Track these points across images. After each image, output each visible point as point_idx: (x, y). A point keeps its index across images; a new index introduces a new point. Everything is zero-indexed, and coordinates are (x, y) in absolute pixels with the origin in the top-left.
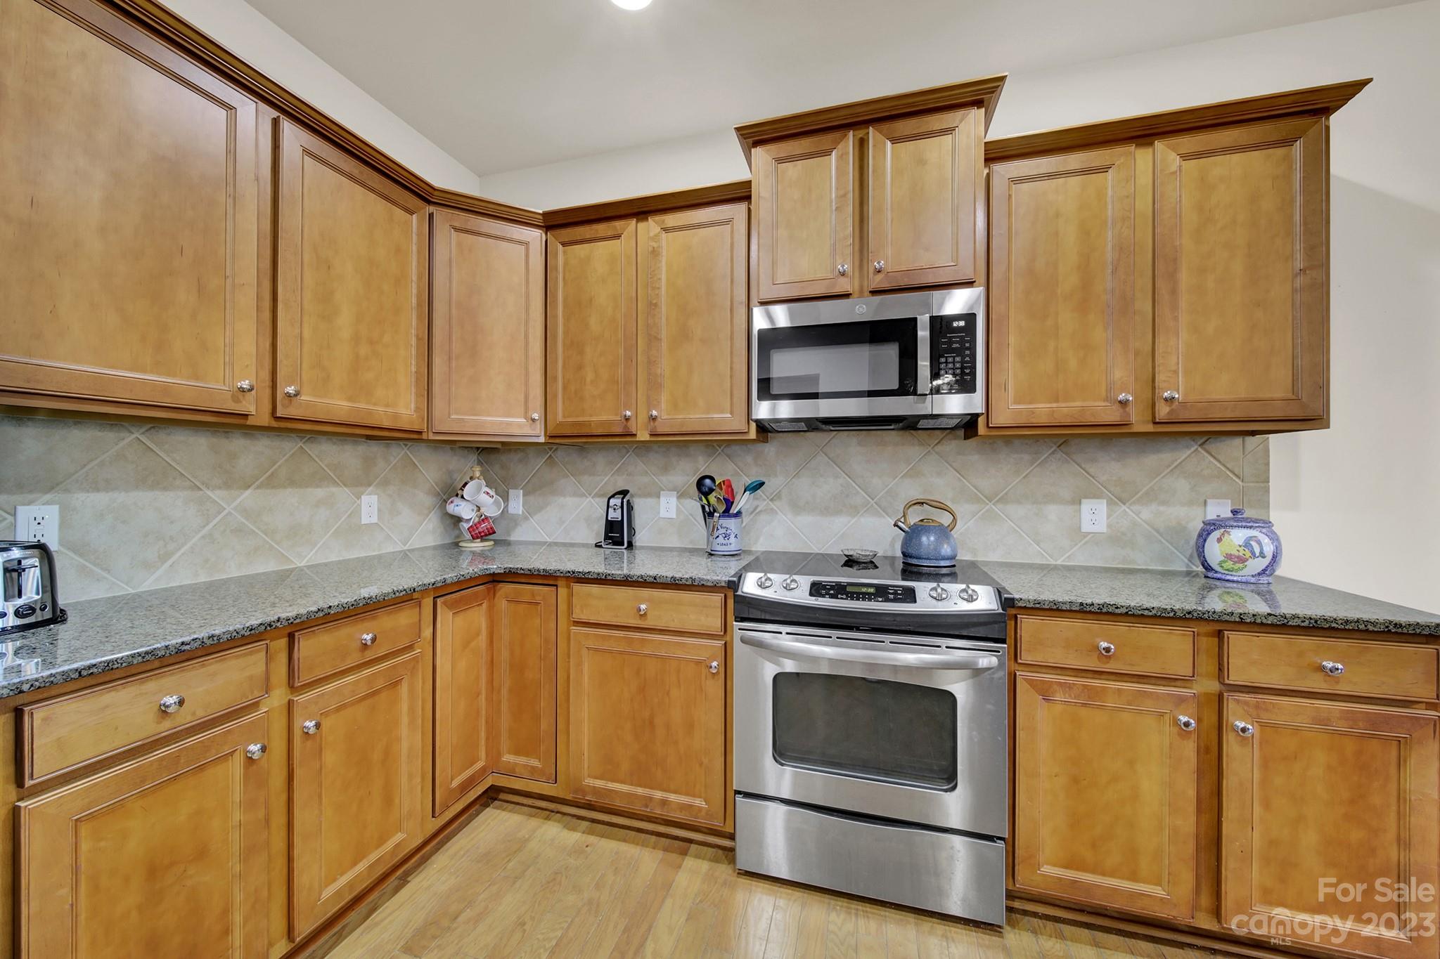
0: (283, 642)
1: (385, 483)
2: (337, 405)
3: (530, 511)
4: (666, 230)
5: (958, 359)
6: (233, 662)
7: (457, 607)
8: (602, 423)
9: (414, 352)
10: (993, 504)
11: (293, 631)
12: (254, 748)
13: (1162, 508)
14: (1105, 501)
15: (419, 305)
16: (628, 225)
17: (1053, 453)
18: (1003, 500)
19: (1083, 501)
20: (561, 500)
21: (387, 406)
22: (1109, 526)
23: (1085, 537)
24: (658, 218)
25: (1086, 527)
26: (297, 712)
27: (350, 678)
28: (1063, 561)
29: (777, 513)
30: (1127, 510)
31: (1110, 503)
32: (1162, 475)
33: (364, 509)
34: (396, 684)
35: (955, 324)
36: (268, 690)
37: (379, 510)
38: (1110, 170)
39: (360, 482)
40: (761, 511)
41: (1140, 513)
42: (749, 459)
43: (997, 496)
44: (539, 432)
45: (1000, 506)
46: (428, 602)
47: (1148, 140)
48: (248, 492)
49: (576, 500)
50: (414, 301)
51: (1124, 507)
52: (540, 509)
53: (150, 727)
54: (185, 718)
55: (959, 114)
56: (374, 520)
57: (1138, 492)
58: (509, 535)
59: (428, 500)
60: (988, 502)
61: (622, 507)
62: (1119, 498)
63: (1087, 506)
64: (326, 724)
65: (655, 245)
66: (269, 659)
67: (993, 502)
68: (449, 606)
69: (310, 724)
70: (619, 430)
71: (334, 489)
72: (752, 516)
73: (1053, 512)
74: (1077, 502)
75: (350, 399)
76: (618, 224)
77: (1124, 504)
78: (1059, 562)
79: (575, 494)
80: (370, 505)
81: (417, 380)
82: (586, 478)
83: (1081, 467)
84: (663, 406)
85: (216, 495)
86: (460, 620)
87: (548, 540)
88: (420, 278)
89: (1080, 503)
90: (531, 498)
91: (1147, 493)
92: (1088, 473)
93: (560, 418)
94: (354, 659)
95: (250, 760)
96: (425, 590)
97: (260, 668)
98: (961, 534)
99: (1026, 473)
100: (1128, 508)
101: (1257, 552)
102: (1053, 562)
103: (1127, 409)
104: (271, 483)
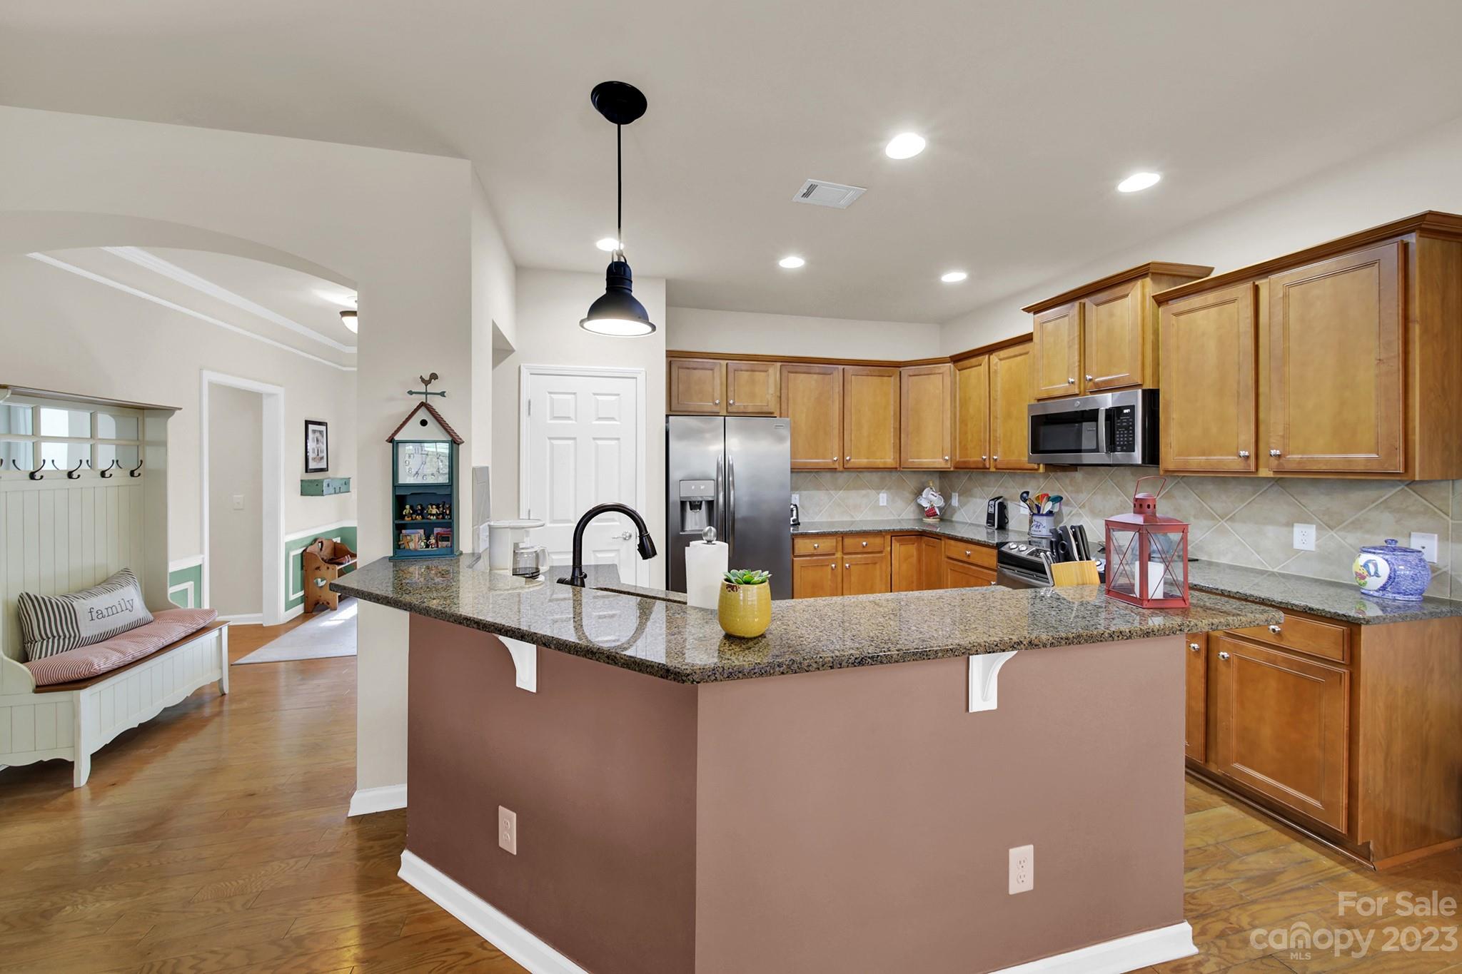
0: (841, 539)
1: (889, 489)
2: (863, 461)
3: (962, 504)
4: (1000, 360)
5: (1126, 432)
6: (829, 540)
7: (902, 543)
8: (975, 462)
9: (892, 434)
10: (1226, 522)
11: (843, 535)
12: (833, 565)
13: (1367, 536)
14: (1315, 526)
15: (895, 414)
16: (984, 358)
17: (1271, 486)
18: (1232, 519)
19: (1295, 524)
20: (974, 500)
21: (881, 459)
22: (1318, 546)
23: (1297, 553)
24: (997, 353)
25: (1297, 545)
26: (845, 561)
27: (859, 556)
28: (1279, 570)
29: (1082, 516)
30: (1335, 535)
31: (1319, 528)
32: (1368, 509)
33: (881, 500)
34: (875, 563)
35: (1125, 411)
36: (837, 551)
37: (887, 500)
38: (1236, 302)
39: (879, 488)
40: (1073, 515)
41: (1346, 538)
42: (1067, 481)
43: (1227, 516)
44: (950, 466)
45: (1229, 523)
46: (889, 537)
47: (1266, 275)
48: (841, 492)
49: (981, 500)
50: (892, 413)
51: (1333, 533)
52: (965, 504)
53: (812, 551)
54: (819, 552)
55: (1130, 285)
56: (885, 504)
57: (1344, 522)
58: (952, 517)
59: (911, 497)
60: (1220, 519)
61: (994, 506)
62: (1328, 523)
63: (1299, 530)
64: (851, 567)
65: (996, 368)
66: (837, 542)
67: (1225, 519)
68: (898, 541)
69: (847, 565)
70: (981, 466)
71: (869, 491)
72: (1069, 517)
73: (1271, 531)
74: (1290, 524)
75: (868, 458)
76: (980, 358)
77: (1332, 530)
78: (1275, 570)
79: (980, 497)
80: (883, 498)
81: (894, 446)
82: (986, 488)
83: (1294, 498)
84: (999, 454)
85: (832, 492)
86: (903, 548)
87: (969, 522)
88: (895, 402)
89: (1293, 526)
90: (961, 498)
91: (1352, 523)
92: (1300, 503)
93: (958, 459)
94: (860, 550)
95: (832, 569)
96: (887, 532)
97: (835, 544)
98: (1201, 541)
99: (1250, 500)
100: (1336, 533)
101: (1372, 572)
102: (1270, 569)
103: (1249, 462)
104: (848, 488)
